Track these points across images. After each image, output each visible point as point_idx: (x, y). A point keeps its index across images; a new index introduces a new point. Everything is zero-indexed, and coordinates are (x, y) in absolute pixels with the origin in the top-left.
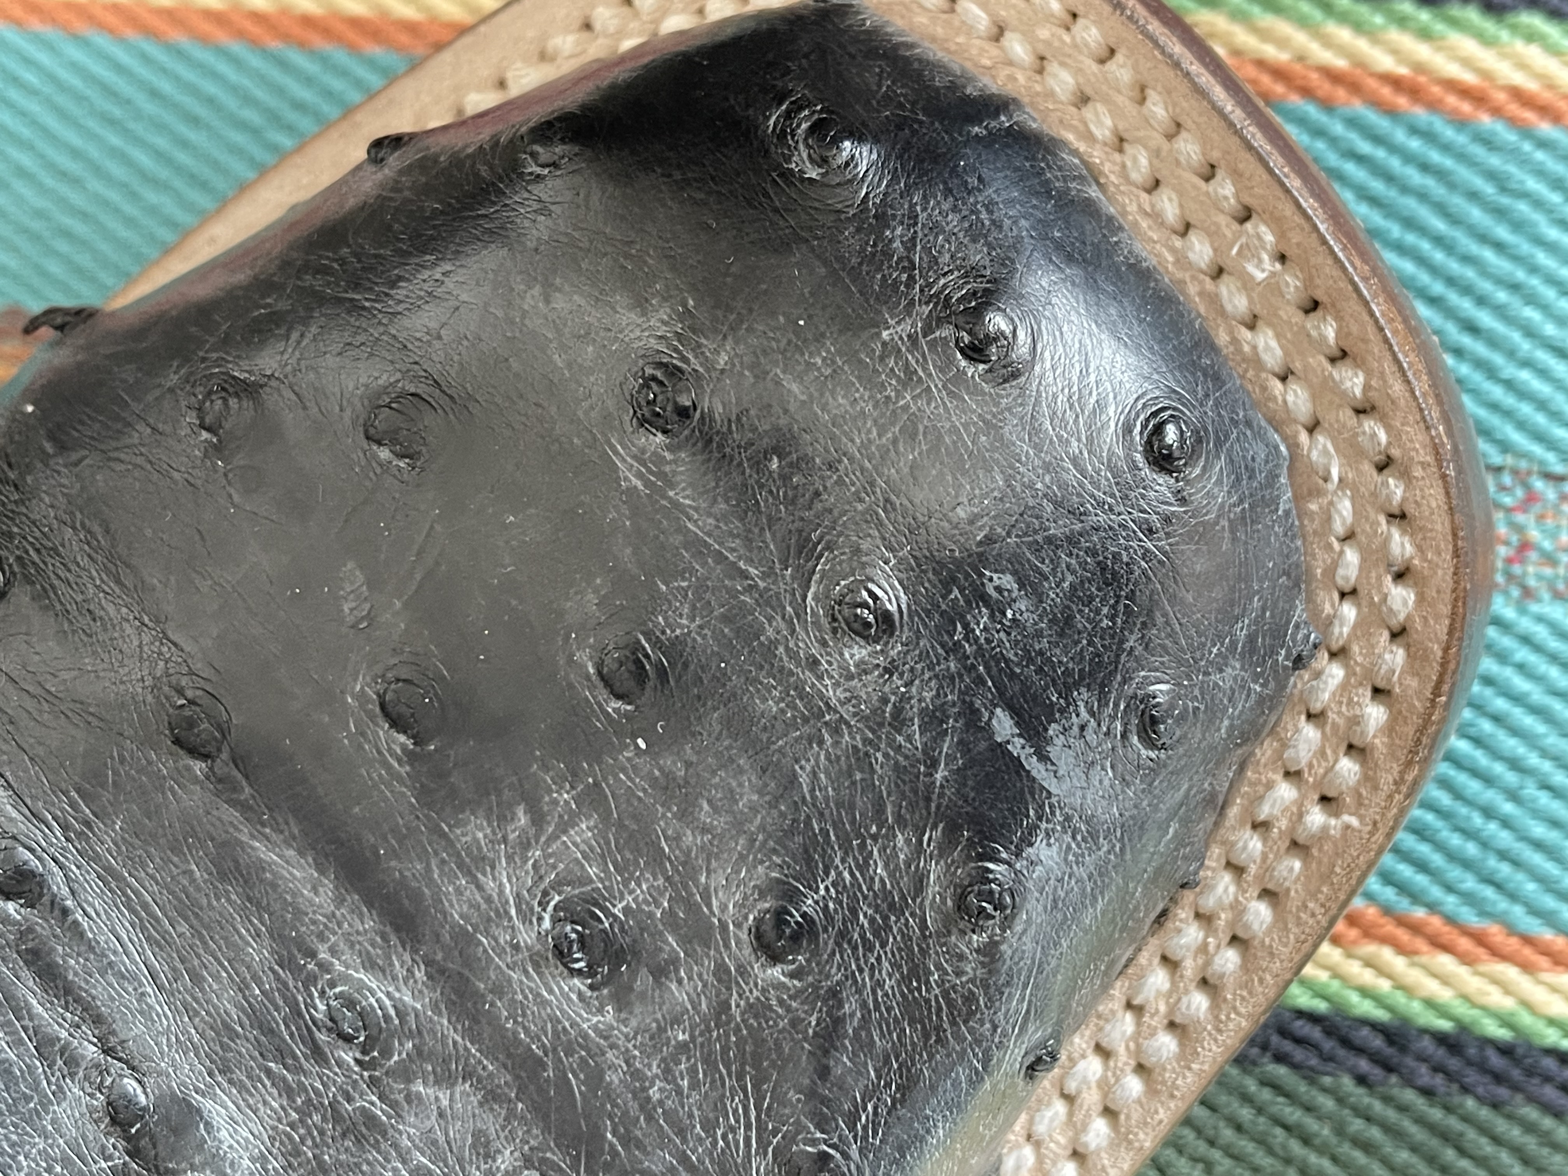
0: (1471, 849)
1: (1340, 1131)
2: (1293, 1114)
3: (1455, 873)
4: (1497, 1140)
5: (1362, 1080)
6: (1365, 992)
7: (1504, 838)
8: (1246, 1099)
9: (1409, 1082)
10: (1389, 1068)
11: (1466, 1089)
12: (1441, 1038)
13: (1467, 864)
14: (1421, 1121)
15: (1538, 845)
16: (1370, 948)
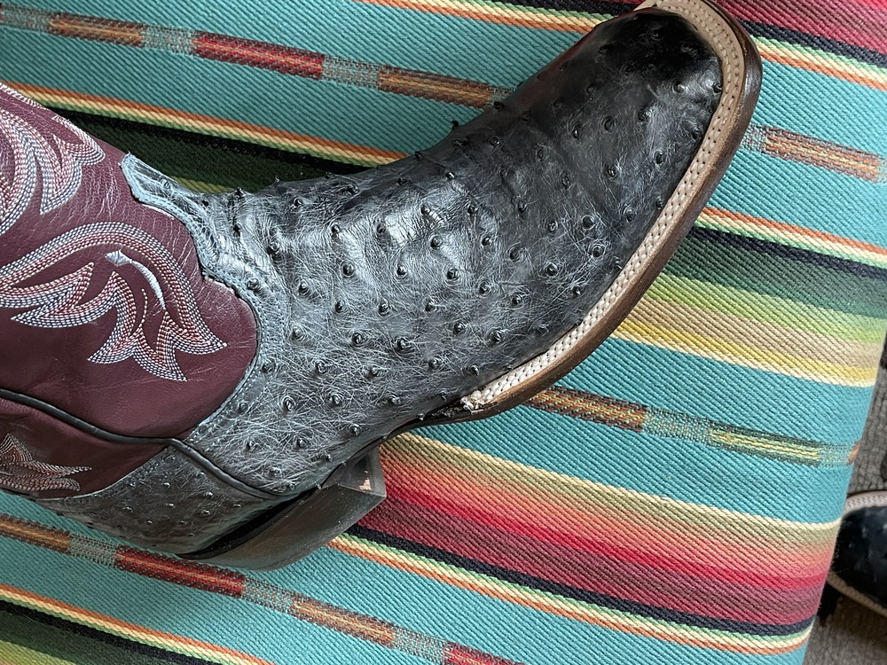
0: (736, 198)
1: (706, 251)
2: (697, 248)
3: (732, 202)
4: (736, 254)
5: (711, 241)
6: (713, 224)
7: (743, 196)
8: (688, 244)
9: (719, 242)
10: (716, 239)
11: (731, 244)
12: (727, 234)
13: (735, 201)
14: (722, 250)
15: (748, 198)
16: (715, 216)
